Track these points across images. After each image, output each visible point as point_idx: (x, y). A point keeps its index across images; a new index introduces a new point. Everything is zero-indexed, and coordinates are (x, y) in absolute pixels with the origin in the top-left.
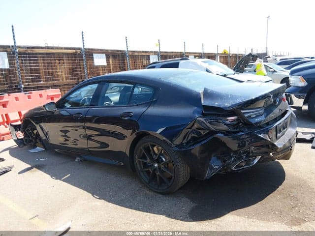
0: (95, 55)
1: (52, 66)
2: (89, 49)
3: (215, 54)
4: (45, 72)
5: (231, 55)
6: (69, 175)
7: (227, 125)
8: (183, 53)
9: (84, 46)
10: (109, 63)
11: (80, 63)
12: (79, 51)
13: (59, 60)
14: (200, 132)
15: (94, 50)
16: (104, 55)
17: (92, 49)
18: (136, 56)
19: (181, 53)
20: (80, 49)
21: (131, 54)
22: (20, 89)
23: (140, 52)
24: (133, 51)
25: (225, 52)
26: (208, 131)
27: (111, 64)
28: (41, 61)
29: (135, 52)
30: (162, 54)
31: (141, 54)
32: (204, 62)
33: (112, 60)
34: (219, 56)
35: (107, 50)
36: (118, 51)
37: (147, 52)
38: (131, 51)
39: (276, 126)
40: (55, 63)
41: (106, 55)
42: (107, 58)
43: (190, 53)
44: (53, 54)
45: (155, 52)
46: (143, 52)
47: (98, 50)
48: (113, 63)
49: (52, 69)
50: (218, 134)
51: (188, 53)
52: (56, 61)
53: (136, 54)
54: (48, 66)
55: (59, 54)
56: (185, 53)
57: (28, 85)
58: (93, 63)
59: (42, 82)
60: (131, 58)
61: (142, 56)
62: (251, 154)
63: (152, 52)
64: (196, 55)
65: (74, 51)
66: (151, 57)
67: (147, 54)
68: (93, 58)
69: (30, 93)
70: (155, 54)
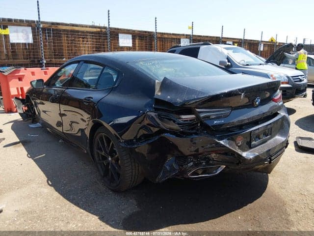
0: (120, 35)
1: (75, 43)
2: (115, 29)
3: (258, 41)
4: (68, 50)
5: (277, 44)
6: (44, 155)
7: (178, 124)
8: (219, 37)
9: (109, 25)
10: (135, 44)
11: (104, 42)
12: (103, 30)
13: (83, 38)
14: (150, 129)
15: (121, 29)
16: (130, 36)
17: (118, 29)
18: (165, 38)
19: (217, 37)
20: (105, 28)
21: (159, 36)
22: (42, 64)
23: (170, 34)
24: (162, 33)
25: (272, 41)
26: (158, 129)
27: (137, 45)
28: (64, 38)
29: (164, 34)
30: (194, 38)
31: (170, 37)
32: (227, 49)
33: (139, 42)
34: (262, 45)
35: (134, 31)
36: (146, 32)
37: (178, 35)
38: (160, 33)
39: (251, 132)
40: (79, 41)
41: (132, 36)
42: (134, 39)
43: (228, 38)
44: (78, 31)
45: (186, 35)
46: (173, 34)
47: (124, 30)
48: (139, 44)
49: (75, 46)
50: (166, 134)
51: (225, 38)
52: (80, 39)
53: (166, 36)
54: (71, 43)
55: (83, 32)
56: (222, 38)
57: (51, 60)
58: (118, 43)
59: (64, 59)
60: (160, 40)
61: (172, 38)
62: (211, 162)
63: (184, 35)
64: (235, 41)
65: (99, 30)
66: (182, 40)
67: (178, 37)
68: (118, 38)
69: (47, 69)
70: (187, 38)
